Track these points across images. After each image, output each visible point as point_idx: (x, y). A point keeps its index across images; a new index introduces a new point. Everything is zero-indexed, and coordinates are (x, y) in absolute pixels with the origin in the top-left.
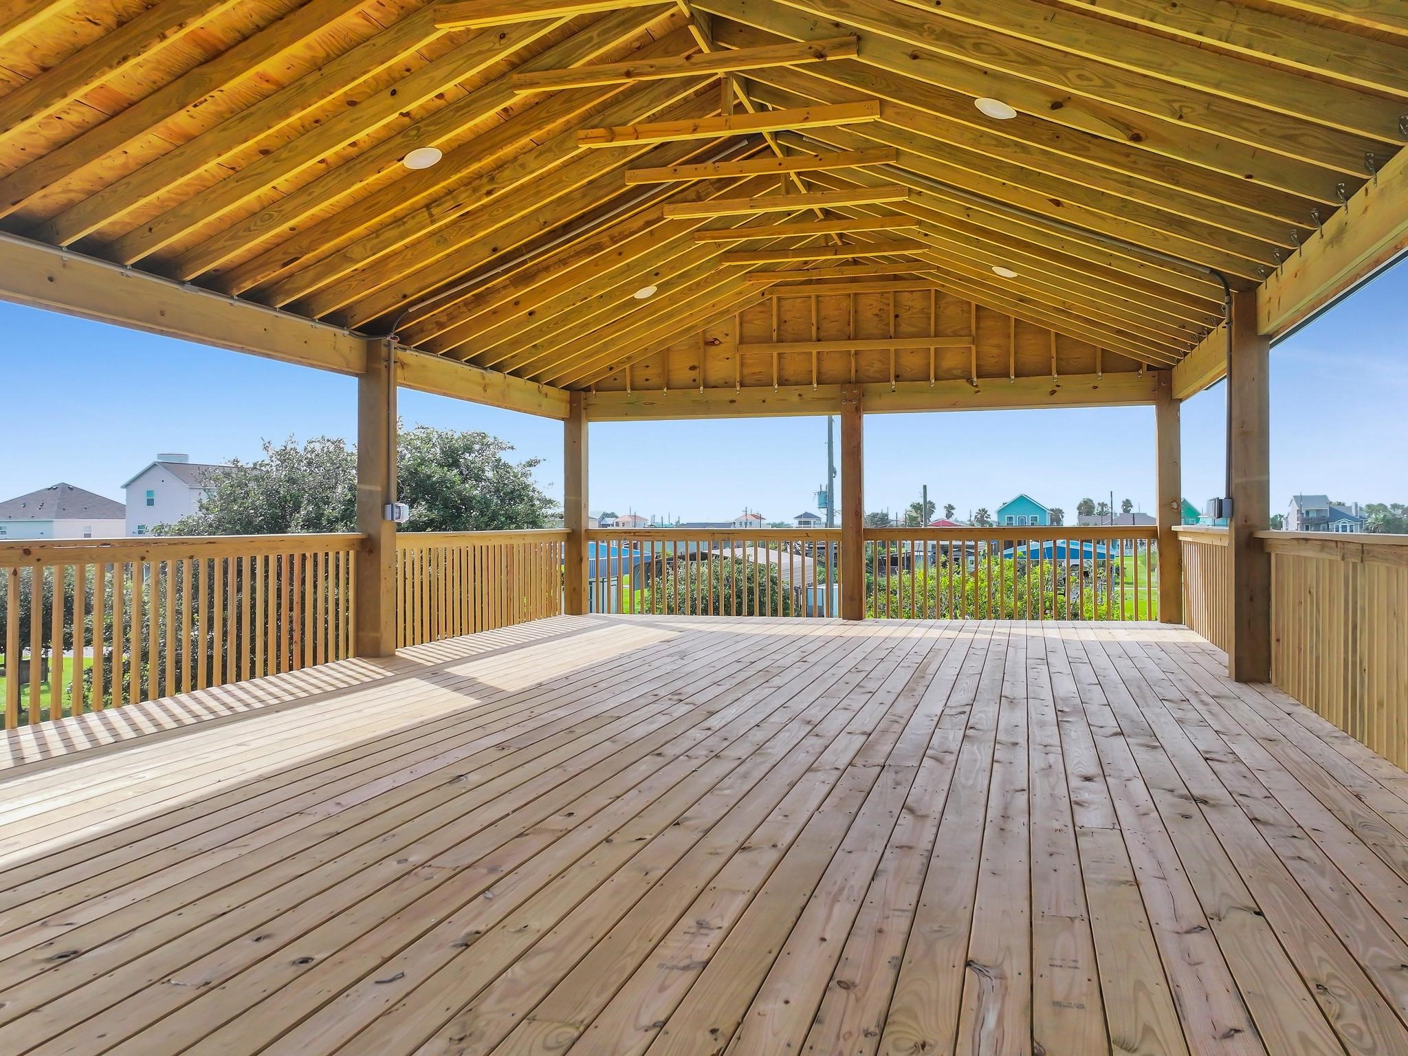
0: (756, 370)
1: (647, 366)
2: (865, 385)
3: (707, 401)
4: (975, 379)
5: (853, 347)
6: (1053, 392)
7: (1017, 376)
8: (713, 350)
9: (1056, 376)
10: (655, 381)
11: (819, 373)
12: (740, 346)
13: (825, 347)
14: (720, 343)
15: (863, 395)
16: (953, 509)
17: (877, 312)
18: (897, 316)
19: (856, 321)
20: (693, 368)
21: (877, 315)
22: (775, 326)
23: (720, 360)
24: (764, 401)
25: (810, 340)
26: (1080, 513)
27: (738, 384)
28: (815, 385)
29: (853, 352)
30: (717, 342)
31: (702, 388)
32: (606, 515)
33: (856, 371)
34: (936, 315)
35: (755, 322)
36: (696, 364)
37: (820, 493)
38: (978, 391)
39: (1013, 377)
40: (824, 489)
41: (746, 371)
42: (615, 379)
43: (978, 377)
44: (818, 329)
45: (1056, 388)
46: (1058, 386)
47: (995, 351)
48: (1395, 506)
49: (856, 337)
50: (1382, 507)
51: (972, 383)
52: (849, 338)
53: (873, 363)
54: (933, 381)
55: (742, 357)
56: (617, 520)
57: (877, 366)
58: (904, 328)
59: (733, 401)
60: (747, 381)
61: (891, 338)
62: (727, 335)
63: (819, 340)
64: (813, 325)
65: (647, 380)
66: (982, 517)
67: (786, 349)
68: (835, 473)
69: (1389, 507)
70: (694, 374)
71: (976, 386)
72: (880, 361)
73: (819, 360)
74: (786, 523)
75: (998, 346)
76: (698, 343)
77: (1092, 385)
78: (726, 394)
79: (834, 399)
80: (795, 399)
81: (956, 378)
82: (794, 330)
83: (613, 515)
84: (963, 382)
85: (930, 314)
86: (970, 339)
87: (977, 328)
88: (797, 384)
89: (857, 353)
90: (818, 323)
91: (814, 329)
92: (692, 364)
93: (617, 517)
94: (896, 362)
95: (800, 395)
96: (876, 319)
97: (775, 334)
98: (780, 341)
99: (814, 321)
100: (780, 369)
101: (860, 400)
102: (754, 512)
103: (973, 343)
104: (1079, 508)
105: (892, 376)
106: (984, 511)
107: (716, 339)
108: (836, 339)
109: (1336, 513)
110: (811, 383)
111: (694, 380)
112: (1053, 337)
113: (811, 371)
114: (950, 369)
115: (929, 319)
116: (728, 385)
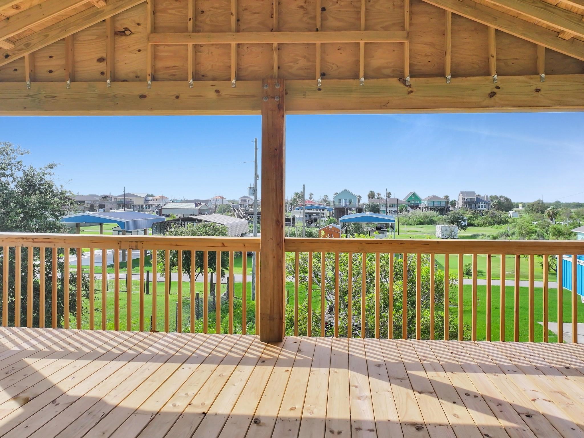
0: (170, 63)
1: (51, 57)
2: (288, 82)
3: (114, 96)
4: (408, 78)
5: (276, 39)
6: (492, 95)
7: (453, 76)
8: (123, 41)
9: (496, 76)
10: (59, 73)
11: (239, 69)
12: (152, 35)
13: (246, 39)
14: (131, 33)
15: (286, 94)
16: (313, 195)
17: (302, 4)
18: (323, 9)
19: (280, 13)
20: (101, 60)
21: (302, 7)
22: (190, 15)
23: (130, 52)
24: (177, 97)
25: (230, 30)
26: (369, 198)
27: (149, 78)
28: (234, 81)
29: (275, 45)
30: (127, 33)
31: (109, 81)
32: (148, 196)
33: (279, 68)
34: (366, 9)
35: (170, 11)
36: (104, 55)
37: (250, 188)
38: (411, 92)
39: (449, 77)
40: (252, 186)
41: (160, 64)
42: (16, 70)
43: (411, 76)
44: (238, 20)
45: (496, 90)
46: (498, 88)
47: (429, 50)
48: (501, 197)
49: (278, 29)
50: (496, 197)
51: (404, 82)
52: (272, 30)
53: (298, 60)
54: (363, 79)
55: (155, 47)
56: (154, 198)
57: (302, 63)
58: (331, 22)
59: (143, 97)
60: (160, 75)
61: (317, 30)
62: (138, 24)
63: (239, 31)
64: (232, 14)
65: (51, 72)
66: (325, 199)
67: (201, 39)
68: (258, 177)
69: (499, 197)
70: (102, 67)
71: (410, 86)
72: (305, 57)
73: (239, 54)
74: (236, 200)
75: (432, 44)
76: (105, 32)
77: (534, 88)
78: (137, 89)
79: (253, 96)
80: (212, 95)
81: (388, 76)
82: (212, 21)
83: (152, 196)
84: (394, 81)
85: (360, 8)
86: (404, 33)
87: (411, 24)
88: (214, 79)
89: (280, 47)
90: (238, 13)
91: (234, 19)
92: (99, 56)
93: (154, 196)
94: (322, 59)
95: (217, 91)
96: (302, 11)
97: (190, 24)
98: (196, 29)
99: (234, 10)
100: (196, 63)
101: (283, 96)
102: (221, 196)
103: (407, 37)
104: (369, 196)
105: (318, 74)
106: (327, 196)
107: (127, 29)
108: (257, 30)
109: (478, 200)
110: (230, 79)
111: (102, 73)
112: (492, 34)
113: (230, 67)
114: (379, 69)
115: (359, 13)
116: (138, 78)
